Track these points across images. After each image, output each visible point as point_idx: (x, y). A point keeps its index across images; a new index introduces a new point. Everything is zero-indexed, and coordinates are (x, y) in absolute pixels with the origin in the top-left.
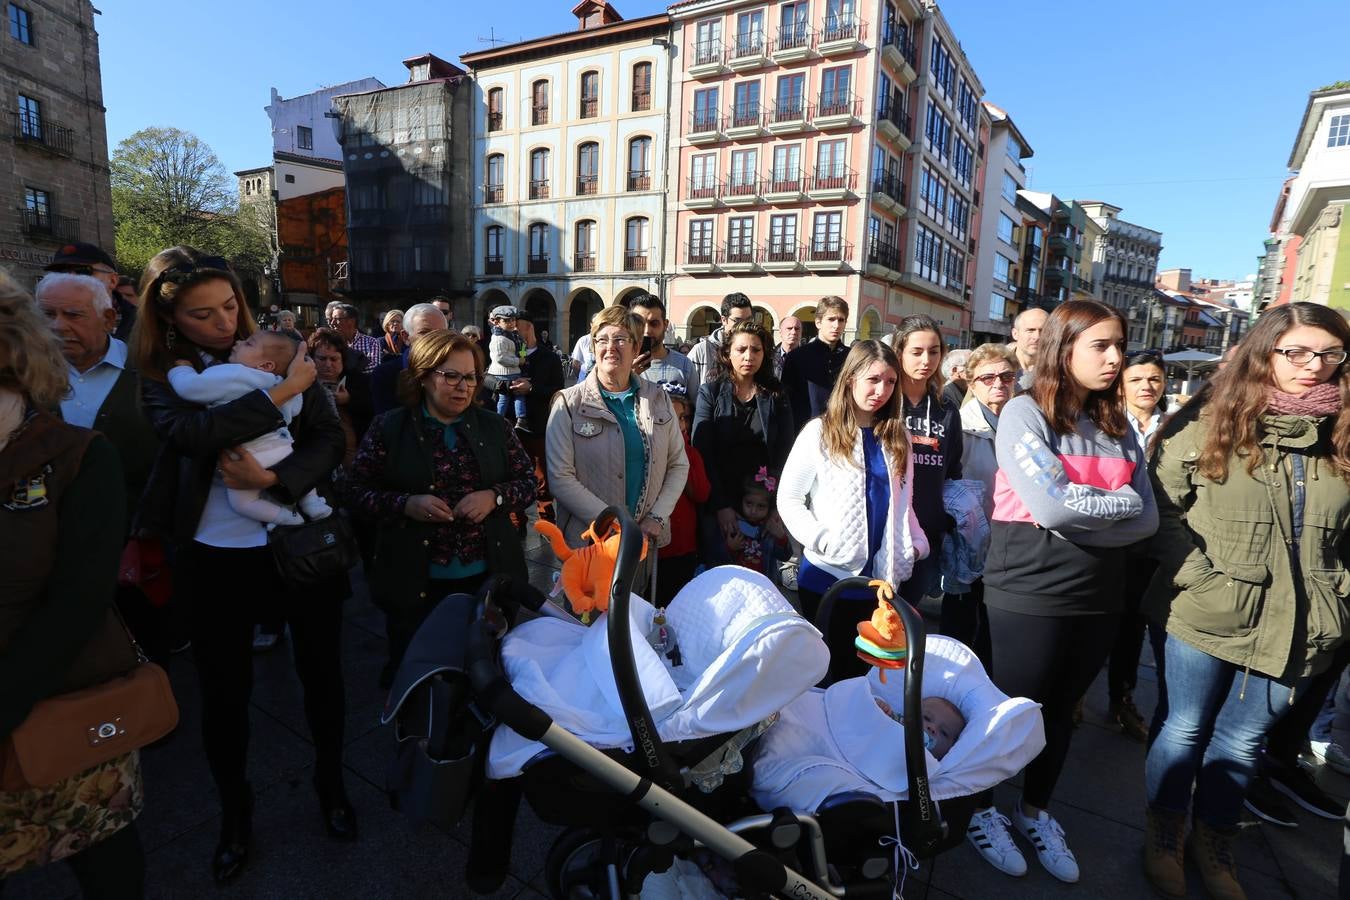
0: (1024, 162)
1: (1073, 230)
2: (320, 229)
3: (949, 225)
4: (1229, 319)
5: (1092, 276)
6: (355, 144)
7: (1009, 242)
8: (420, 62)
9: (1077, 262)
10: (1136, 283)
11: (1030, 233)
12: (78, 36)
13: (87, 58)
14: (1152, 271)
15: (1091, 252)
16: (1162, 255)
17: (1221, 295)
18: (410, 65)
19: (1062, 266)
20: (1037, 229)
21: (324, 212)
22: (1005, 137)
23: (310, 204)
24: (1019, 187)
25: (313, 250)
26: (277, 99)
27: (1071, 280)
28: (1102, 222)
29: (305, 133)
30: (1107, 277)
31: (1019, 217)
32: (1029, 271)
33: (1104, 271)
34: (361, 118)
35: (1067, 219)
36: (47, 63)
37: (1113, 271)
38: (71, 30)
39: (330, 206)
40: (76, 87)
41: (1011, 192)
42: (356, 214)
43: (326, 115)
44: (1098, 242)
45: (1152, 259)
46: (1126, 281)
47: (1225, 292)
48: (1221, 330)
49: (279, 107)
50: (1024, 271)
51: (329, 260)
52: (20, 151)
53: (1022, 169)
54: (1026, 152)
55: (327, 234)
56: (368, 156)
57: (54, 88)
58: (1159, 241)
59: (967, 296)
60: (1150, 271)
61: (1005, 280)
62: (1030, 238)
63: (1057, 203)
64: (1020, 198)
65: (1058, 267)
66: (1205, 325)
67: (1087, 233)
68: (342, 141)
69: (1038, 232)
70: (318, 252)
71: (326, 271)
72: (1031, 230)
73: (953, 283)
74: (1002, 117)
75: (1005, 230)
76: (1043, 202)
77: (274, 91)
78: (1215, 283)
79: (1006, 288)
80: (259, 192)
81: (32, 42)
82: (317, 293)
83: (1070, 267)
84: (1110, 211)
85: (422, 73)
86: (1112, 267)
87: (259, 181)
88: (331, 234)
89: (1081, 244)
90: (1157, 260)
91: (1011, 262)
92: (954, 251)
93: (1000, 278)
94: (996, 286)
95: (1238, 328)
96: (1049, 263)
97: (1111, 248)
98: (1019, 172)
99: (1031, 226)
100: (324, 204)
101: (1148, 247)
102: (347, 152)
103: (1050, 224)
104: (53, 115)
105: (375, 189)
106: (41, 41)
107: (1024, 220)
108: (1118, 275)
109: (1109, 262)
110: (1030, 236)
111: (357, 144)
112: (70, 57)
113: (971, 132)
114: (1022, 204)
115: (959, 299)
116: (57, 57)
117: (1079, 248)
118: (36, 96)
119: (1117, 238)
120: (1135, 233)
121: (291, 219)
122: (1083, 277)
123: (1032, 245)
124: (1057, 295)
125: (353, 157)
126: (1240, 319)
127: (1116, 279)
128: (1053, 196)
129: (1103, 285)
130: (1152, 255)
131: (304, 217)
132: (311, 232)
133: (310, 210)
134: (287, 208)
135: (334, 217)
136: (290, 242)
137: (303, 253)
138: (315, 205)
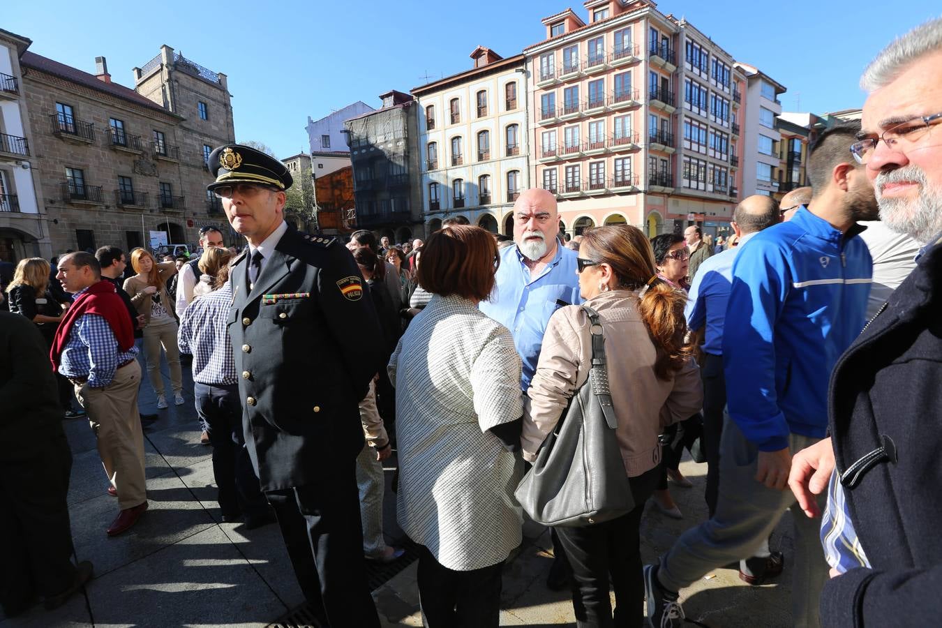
0: (779, 97)
2: (337, 192)
3: (711, 153)
6: (356, 145)
7: (770, 153)
8: (388, 95)
11: (791, 144)
12: (224, 110)
13: (229, 120)
18: (382, 98)
20: (796, 141)
21: (339, 182)
22: (760, 84)
23: (331, 178)
24: (777, 114)
25: (334, 204)
26: (311, 122)
29: (326, 138)
31: (778, 134)
32: (792, 170)
34: (358, 131)
36: (214, 128)
38: (222, 109)
39: (342, 179)
40: (224, 137)
41: (769, 119)
42: (359, 183)
43: (341, 132)
49: (312, 126)
50: (788, 170)
51: (342, 209)
53: (776, 101)
54: (780, 90)
55: (341, 195)
56: (364, 151)
57: (216, 138)
59: (732, 194)
61: (768, 179)
62: (791, 148)
63: (815, 119)
64: (778, 121)
68: (350, 144)
69: (797, 143)
70: (336, 204)
71: (342, 215)
72: (791, 141)
73: (718, 188)
74: (755, 72)
75: (766, 146)
76: (803, 120)
77: (309, 117)
79: (769, 184)
80: (295, 170)
81: (207, 119)
82: (337, 228)
85: (389, 102)
87: (295, 163)
88: (343, 194)
91: (774, 167)
92: (718, 168)
93: (762, 179)
94: (759, 185)
98: (775, 104)
99: (791, 139)
100: (339, 177)
102: (352, 150)
103: (809, 135)
105: (368, 169)
106: (211, 117)
107: (783, 135)
110: (791, 146)
111: (358, 145)
112: (222, 122)
113: (726, 90)
114: (780, 124)
115: (724, 197)
116: (217, 123)
118: (209, 145)
121: (322, 188)
123: (793, 152)
125: (356, 153)
128: (811, 115)
131: (329, 186)
132: (333, 194)
133: (332, 182)
134: (320, 182)
135: (344, 184)
136: (323, 201)
137: (329, 207)
138: (334, 179)
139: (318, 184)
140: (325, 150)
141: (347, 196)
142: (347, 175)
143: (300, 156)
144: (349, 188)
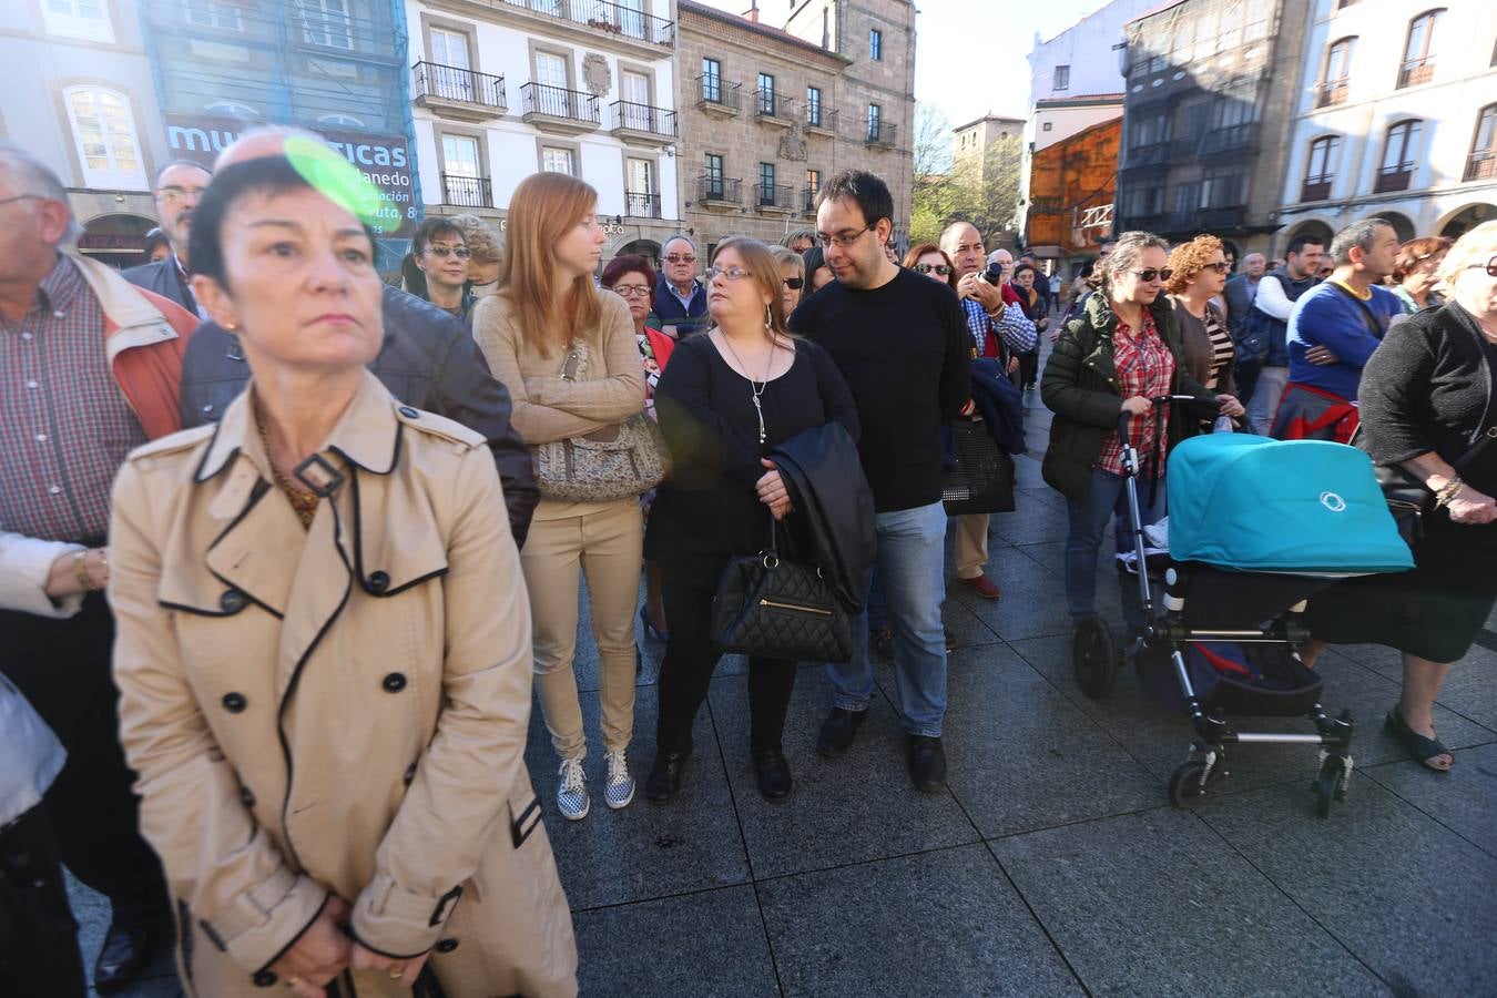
2: (1071, 176)
6: (1141, 72)
12: (905, 40)
13: (910, 57)
21: (1078, 156)
23: (1064, 149)
25: (1060, 198)
26: (1038, 42)
29: (1062, 73)
34: (1153, 40)
36: (888, 73)
38: (903, 38)
39: (1085, 148)
40: (901, 87)
42: (1133, 152)
43: (1114, 48)
49: (1040, 50)
51: (1076, 208)
52: (867, 151)
55: (1078, 180)
56: (1158, 83)
57: (889, 91)
68: (1127, 74)
70: (1066, 200)
71: (1071, 220)
77: (1037, 34)
80: (974, 145)
81: (879, 57)
82: (1059, 245)
87: (975, 134)
88: (1084, 179)
100: (1078, 147)
102: (1130, 85)
104: (886, 117)
105: (1161, 119)
106: (885, 54)
111: (1145, 72)
112: (899, 61)
116: (892, 64)
118: (878, 102)
125: (1138, 89)
131: (1057, 165)
132: (1062, 180)
133: (1063, 158)
134: (1042, 158)
135: (1087, 159)
136: (1041, 193)
137: (1051, 204)
138: (1070, 150)
139: (1038, 162)
140: (1059, 96)
141: (1091, 183)
142: (1097, 140)
143: (986, 119)
144: (1095, 167)
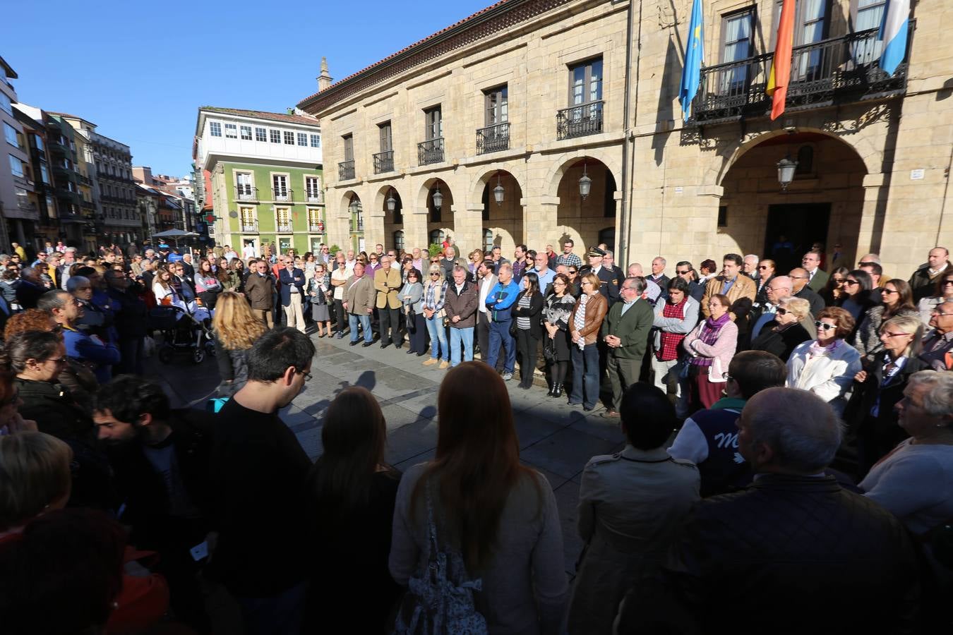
0: (12, 82)
1: (66, 139)
4: (183, 204)
5: (89, 173)
7: (17, 146)
9: (76, 163)
10: (121, 179)
11: (32, 139)
14: (130, 172)
15: (82, 156)
16: (132, 161)
17: (173, 187)
19: (64, 165)
20: (36, 136)
24: (13, 102)
27: (75, 177)
28: (84, 133)
30: (99, 174)
31: (20, 126)
32: (40, 169)
33: (96, 170)
35: (59, 130)
37: (102, 170)
44: (86, 149)
45: (127, 163)
46: (113, 177)
47: (175, 186)
48: (180, 211)
50: (35, 169)
53: (12, 88)
54: (11, 74)
58: (129, 153)
60: (128, 172)
61: (22, 176)
62: (32, 143)
63: (47, 117)
64: (15, 110)
65: (63, 168)
66: (171, 208)
67: (77, 142)
69: (38, 139)
72: (31, 136)
75: (11, 136)
76: (35, 115)
78: (167, 178)
79: (25, 183)
83: (71, 167)
84: (90, 126)
86: (101, 167)
89: (75, 150)
90: (131, 164)
91: (23, 162)
93: (17, 175)
95: (189, 210)
96: (53, 163)
97: (96, 153)
98: (9, 89)
101: (123, 155)
103: (45, 133)
107: (25, 129)
108: (107, 173)
109: (97, 163)
110: (32, 141)
114: (19, 115)
117: (74, 153)
119: (100, 146)
120: (111, 145)
122: (82, 174)
123: (35, 148)
124: (68, 188)
126: (189, 204)
127: (105, 176)
128: (42, 111)
129: (98, 180)
130: (127, 161)
